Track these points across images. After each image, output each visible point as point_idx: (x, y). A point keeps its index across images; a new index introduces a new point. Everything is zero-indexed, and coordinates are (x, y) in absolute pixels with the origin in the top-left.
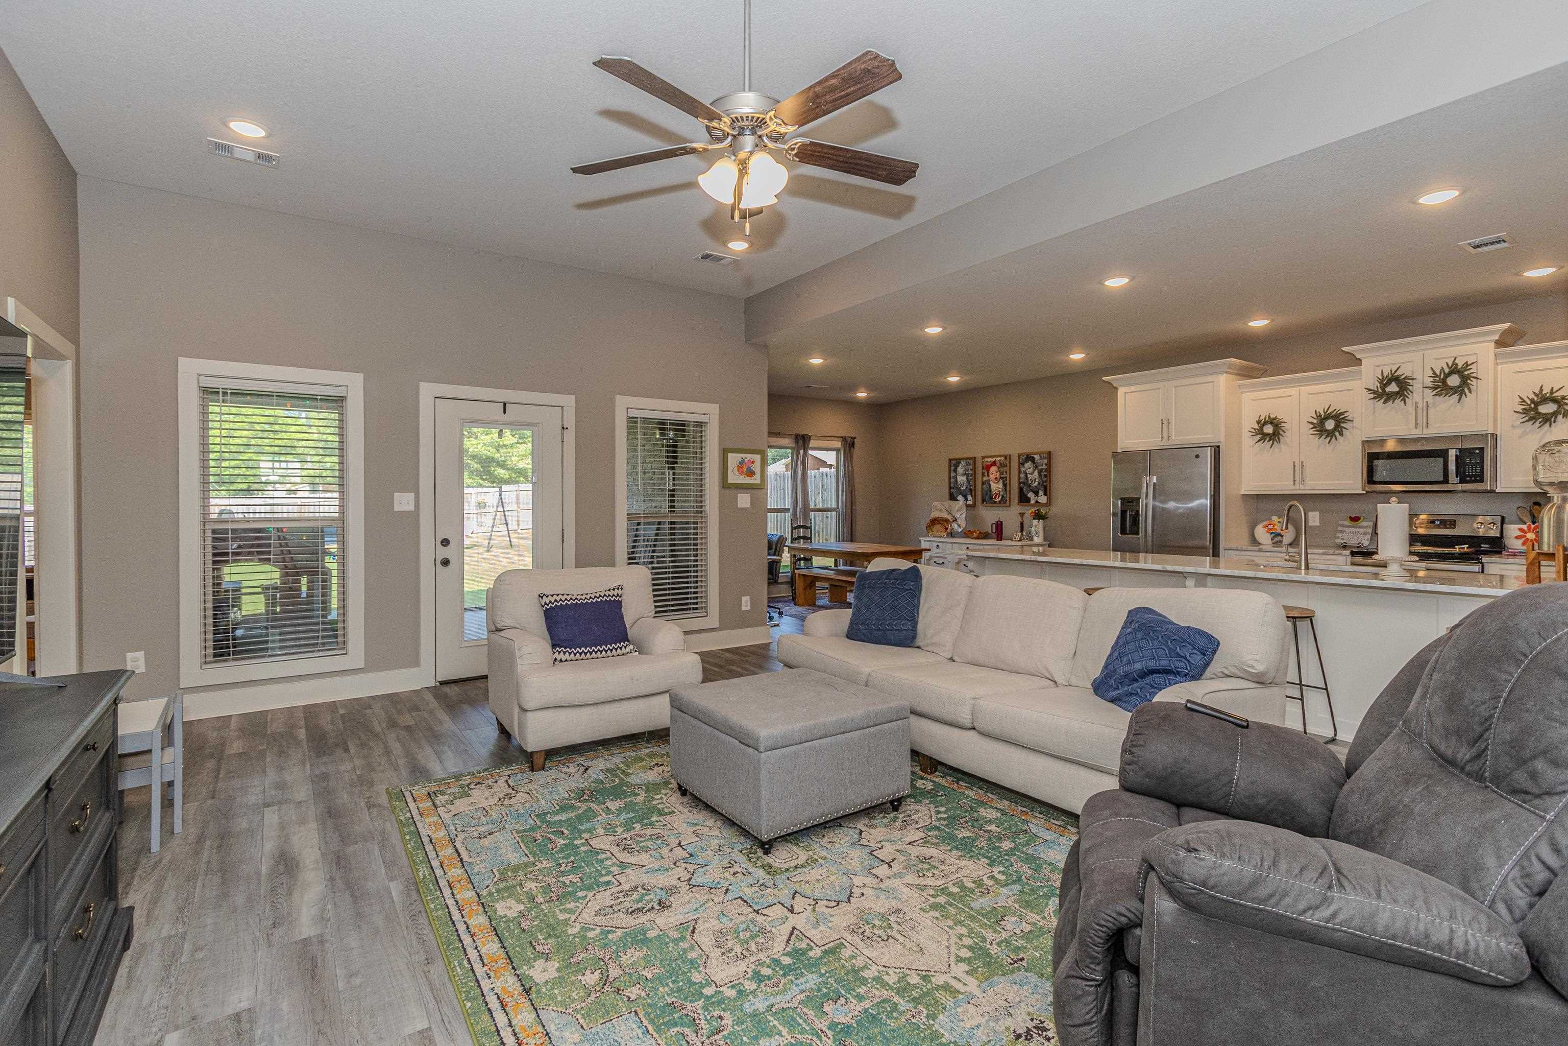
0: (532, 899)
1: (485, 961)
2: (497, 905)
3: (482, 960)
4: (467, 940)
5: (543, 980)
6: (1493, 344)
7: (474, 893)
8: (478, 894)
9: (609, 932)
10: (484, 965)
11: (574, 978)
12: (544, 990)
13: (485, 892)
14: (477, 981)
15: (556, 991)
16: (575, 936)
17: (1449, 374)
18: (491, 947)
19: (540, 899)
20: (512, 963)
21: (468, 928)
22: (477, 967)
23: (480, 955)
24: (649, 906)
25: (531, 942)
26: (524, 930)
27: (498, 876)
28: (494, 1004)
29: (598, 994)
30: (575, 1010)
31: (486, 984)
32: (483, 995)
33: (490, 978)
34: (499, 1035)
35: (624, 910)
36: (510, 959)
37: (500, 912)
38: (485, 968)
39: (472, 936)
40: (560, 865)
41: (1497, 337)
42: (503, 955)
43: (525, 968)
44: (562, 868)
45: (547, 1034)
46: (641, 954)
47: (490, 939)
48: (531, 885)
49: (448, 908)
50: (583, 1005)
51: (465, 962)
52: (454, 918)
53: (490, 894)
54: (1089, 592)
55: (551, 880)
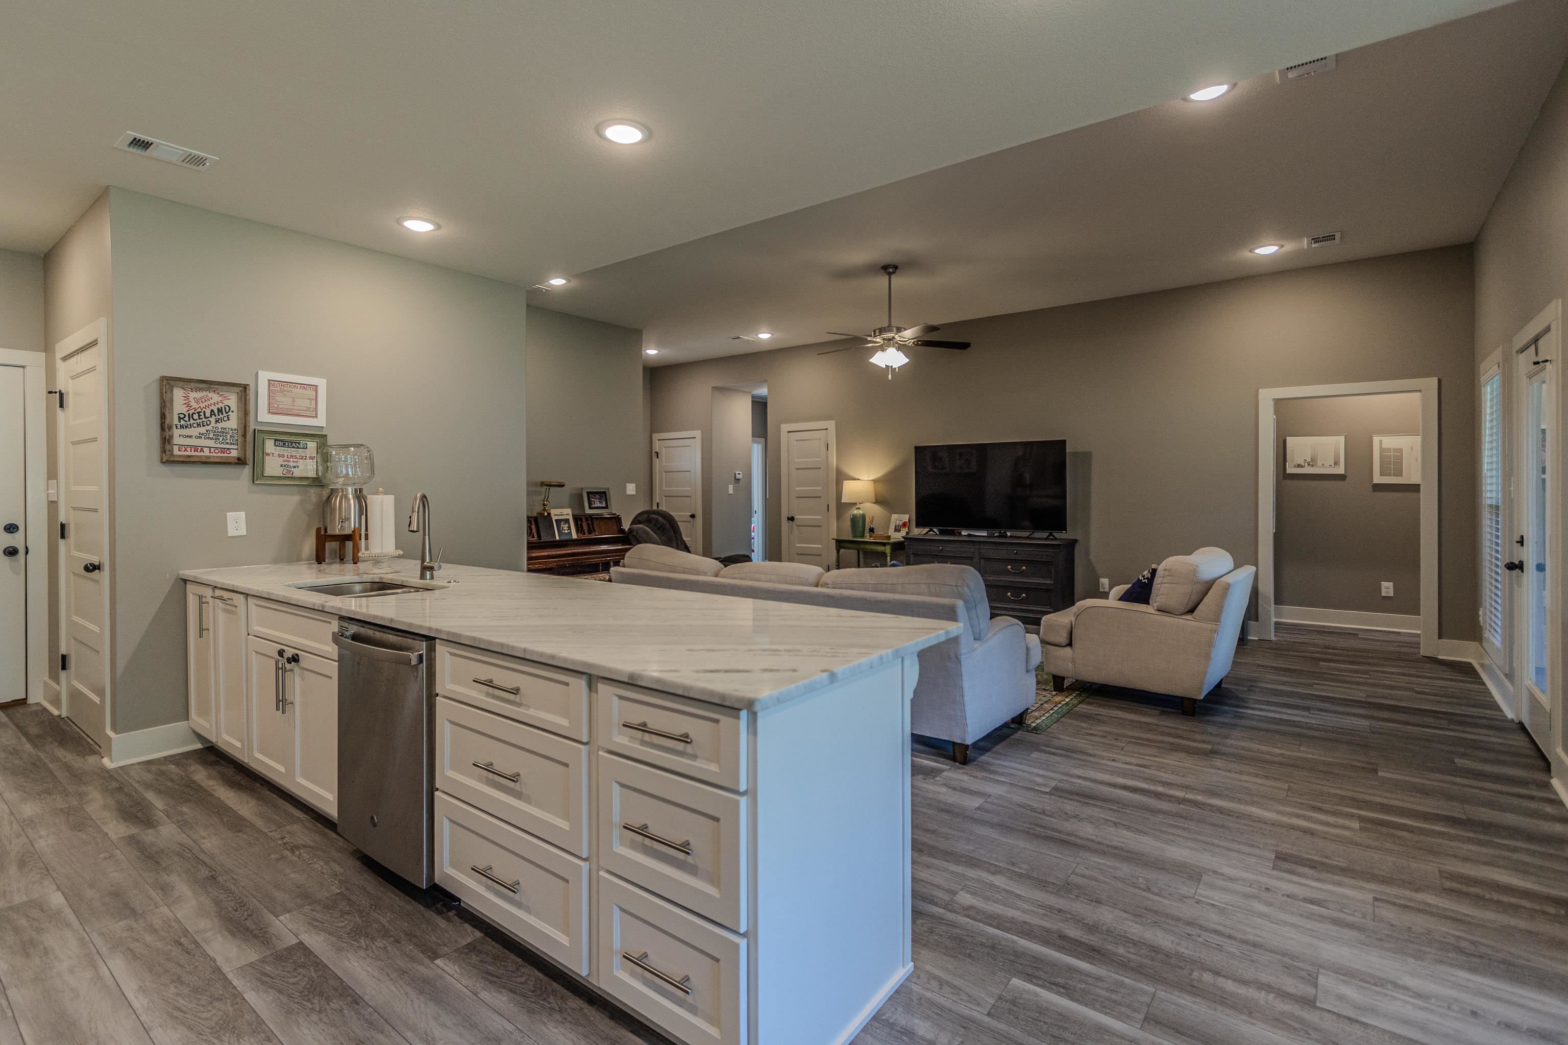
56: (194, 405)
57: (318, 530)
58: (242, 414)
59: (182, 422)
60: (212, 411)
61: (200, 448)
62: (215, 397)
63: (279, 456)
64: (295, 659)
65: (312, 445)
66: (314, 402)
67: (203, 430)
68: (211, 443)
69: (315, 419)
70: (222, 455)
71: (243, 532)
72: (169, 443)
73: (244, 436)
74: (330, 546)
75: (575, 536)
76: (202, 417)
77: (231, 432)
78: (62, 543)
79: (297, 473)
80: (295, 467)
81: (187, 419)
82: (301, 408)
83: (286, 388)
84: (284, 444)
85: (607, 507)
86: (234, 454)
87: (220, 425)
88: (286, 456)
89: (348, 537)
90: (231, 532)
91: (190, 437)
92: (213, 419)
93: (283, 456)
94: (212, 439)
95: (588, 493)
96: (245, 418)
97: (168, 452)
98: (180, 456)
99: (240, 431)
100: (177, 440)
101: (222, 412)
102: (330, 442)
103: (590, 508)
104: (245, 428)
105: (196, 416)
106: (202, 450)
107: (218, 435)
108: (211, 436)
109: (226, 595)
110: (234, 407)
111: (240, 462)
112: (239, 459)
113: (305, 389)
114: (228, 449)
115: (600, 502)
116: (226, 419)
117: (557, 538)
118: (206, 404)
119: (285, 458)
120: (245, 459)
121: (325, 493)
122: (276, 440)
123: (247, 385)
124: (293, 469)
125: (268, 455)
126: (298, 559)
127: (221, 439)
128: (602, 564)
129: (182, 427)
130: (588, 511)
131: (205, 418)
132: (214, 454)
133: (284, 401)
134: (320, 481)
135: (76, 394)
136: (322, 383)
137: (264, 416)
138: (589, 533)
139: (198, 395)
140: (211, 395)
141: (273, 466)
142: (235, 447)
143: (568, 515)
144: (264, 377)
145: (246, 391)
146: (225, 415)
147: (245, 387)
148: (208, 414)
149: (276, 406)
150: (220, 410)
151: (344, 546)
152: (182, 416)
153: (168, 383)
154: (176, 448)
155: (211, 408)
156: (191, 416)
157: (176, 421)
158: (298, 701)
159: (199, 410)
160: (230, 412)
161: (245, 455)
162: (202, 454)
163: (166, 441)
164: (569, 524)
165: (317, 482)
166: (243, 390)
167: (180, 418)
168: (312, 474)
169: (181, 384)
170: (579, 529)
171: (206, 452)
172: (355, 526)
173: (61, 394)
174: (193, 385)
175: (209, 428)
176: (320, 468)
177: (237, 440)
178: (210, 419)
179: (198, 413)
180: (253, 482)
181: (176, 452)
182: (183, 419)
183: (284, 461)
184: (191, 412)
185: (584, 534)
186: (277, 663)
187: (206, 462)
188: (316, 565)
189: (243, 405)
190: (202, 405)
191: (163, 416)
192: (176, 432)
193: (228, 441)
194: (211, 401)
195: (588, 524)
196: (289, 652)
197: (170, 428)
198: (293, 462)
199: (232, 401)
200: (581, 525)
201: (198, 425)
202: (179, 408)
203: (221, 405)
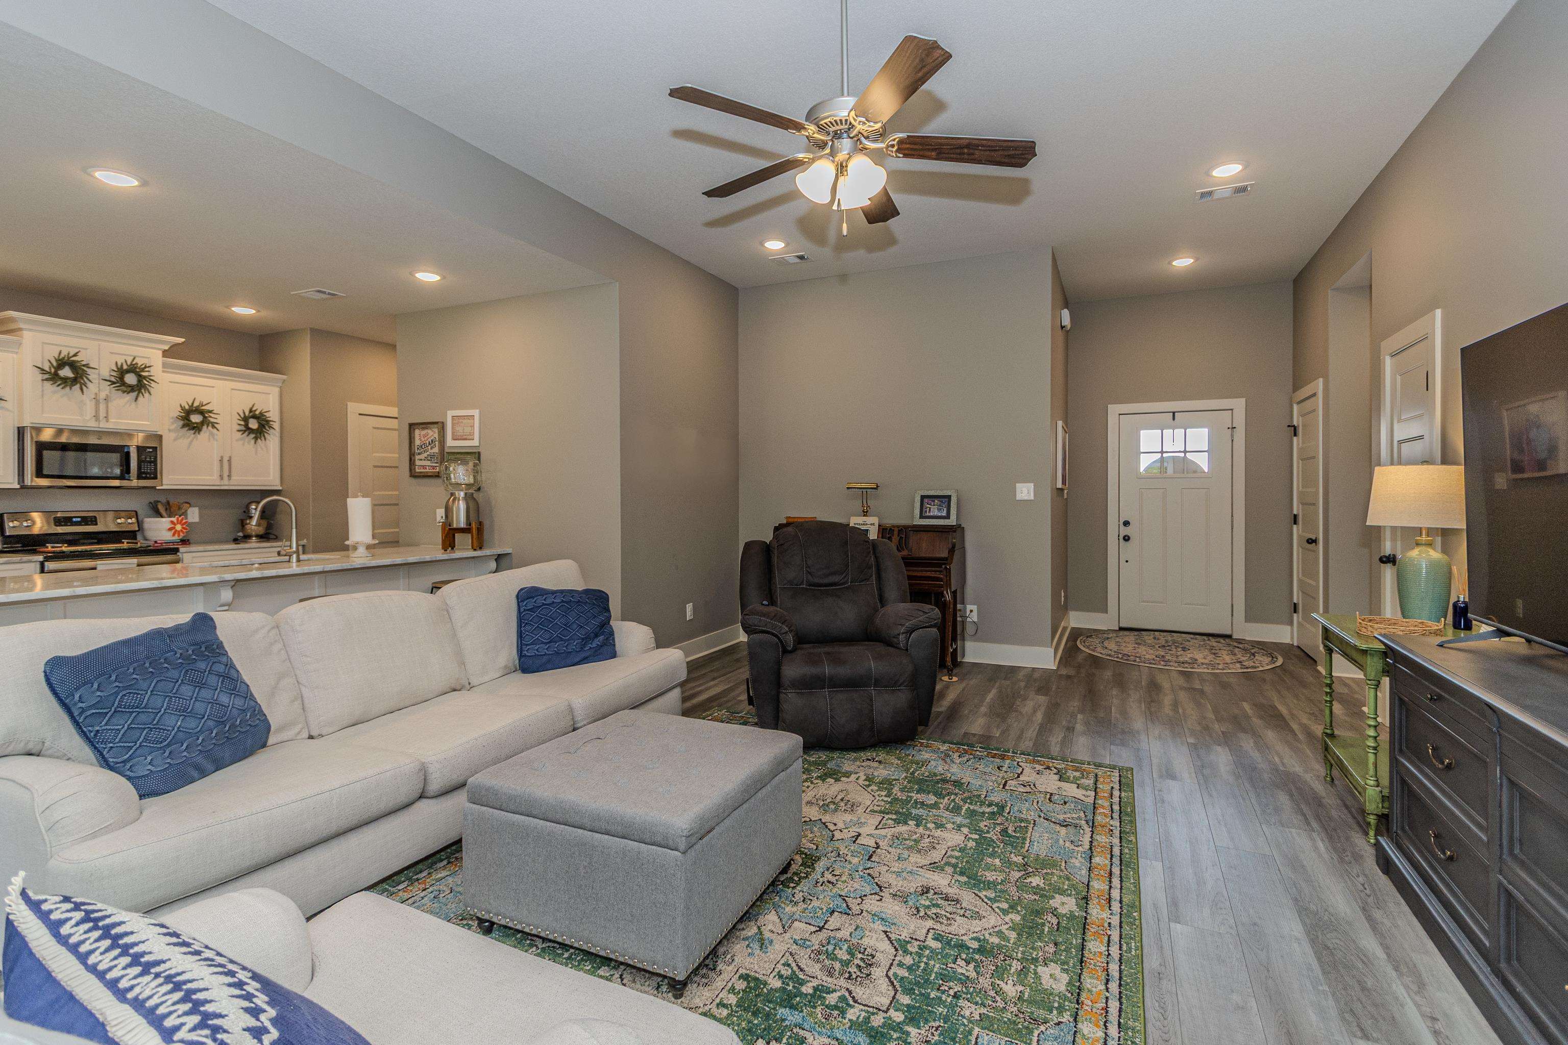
0: (1023, 972)
1: (1106, 938)
2: (1063, 988)
3: (1109, 941)
4: (1114, 968)
5: (1069, 898)
6: (160, 353)
7: (1080, 1025)
8: (1075, 1020)
9: (989, 899)
10: (1109, 936)
11: (1047, 888)
12: (1073, 893)
13: (1067, 1017)
14: (1121, 927)
15: (1066, 887)
16: (1018, 912)
17: (128, 371)
18: (1095, 946)
19: (1016, 966)
20: (1085, 924)
21: (1108, 980)
22: (1115, 937)
23: (1108, 946)
24: (936, 896)
25: (1057, 930)
26: (1056, 944)
27: (1036, 1033)
28: (1116, 906)
29: (1040, 870)
30: (1061, 870)
31: (1115, 920)
32: (1121, 914)
33: (1109, 923)
34: (1121, 886)
35: (958, 906)
36: (1084, 927)
37: (1065, 978)
38: (1109, 933)
39: (1107, 969)
40: (956, 996)
41: (167, 348)
42: (1088, 934)
43: (1077, 914)
44: (958, 988)
45: (1090, 870)
46: (986, 873)
47: (1091, 956)
48: (1010, 989)
49: (1119, 1023)
50: (1055, 871)
51: (1124, 947)
52: (1118, 1004)
53: (1061, 1010)
54: (435, 588)
55: (985, 982)
56: (422, 439)
58: (441, 443)
59: (418, 451)
60: (429, 442)
62: (430, 433)
65: (472, 460)
66: (473, 428)
67: (426, 455)
68: (428, 464)
69: (474, 441)
70: (432, 471)
72: (414, 464)
73: (441, 457)
76: (425, 446)
77: (436, 455)
81: (419, 448)
82: (467, 434)
83: (459, 421)
84: (459, 461)
85: (948, 517)
86: (438, 469)
87: (432, 451)
91: (421, 460)
92: (430, 447)
94: (430, 460)
95: (923, 497)
96: (442, 445)
97: (413, 471)
98: (417, 472)
99: (440, 454)
100: (418, 463)
101: (433, 442)
102: (480, 457)
103: (922, 517)
104: (442, 451)
105: (423, 446)
106: (425, 468)
107: (432, 457)
108: (429, 458)
110: (437, 438)
111: (440, 475)
112: (439, 473)
113: (469, 419)
114: (436, 466)
115: (939, 510)
116: (434, 447)
118: (427, 438)
120: (442, 472)
122: (455, 459)
127: (432, 460)
129: (418, 453)
130: (918, 521)
131: (427, 447)
132: (430, 471)
133: (458, 430)
136: (476, 413)
137: (450, 442)
139: (424, 432)
140: (429, 431)
142: (438, 465)
144: (450, 414)
146: (434, 444)
147: (442, 423)
148: (427, 445)
149: (455, 434)
153: (412, 426)
154: (415, 468)
155: (429, 440)
156: (421, 446)
157: (416, 450)
159: (424, 442)
160: (436, 442)
161: (442, 470)
162: (425, 470)
163: (412, 463)
166: (442, 426)
167: (417, 448)
169: (417, 426)
171: (428, 470)
174: (421, 426)
175: (428, 453)
177: (438, 460)
179: (424, 444)
181: (415, 470)
184: (421, 444)
187: (427, 476)
189: (441, 436)
190: (425, 439)
191: (411, 448)
192: (417, 457)
193: (435, 461)
194: (429, 436)
195: (901, 539)
197: (414, 455)
199: (437, 434)
200: (890, 538)
201: (424, 452)
202: (417, 442)
203: (433, 438)
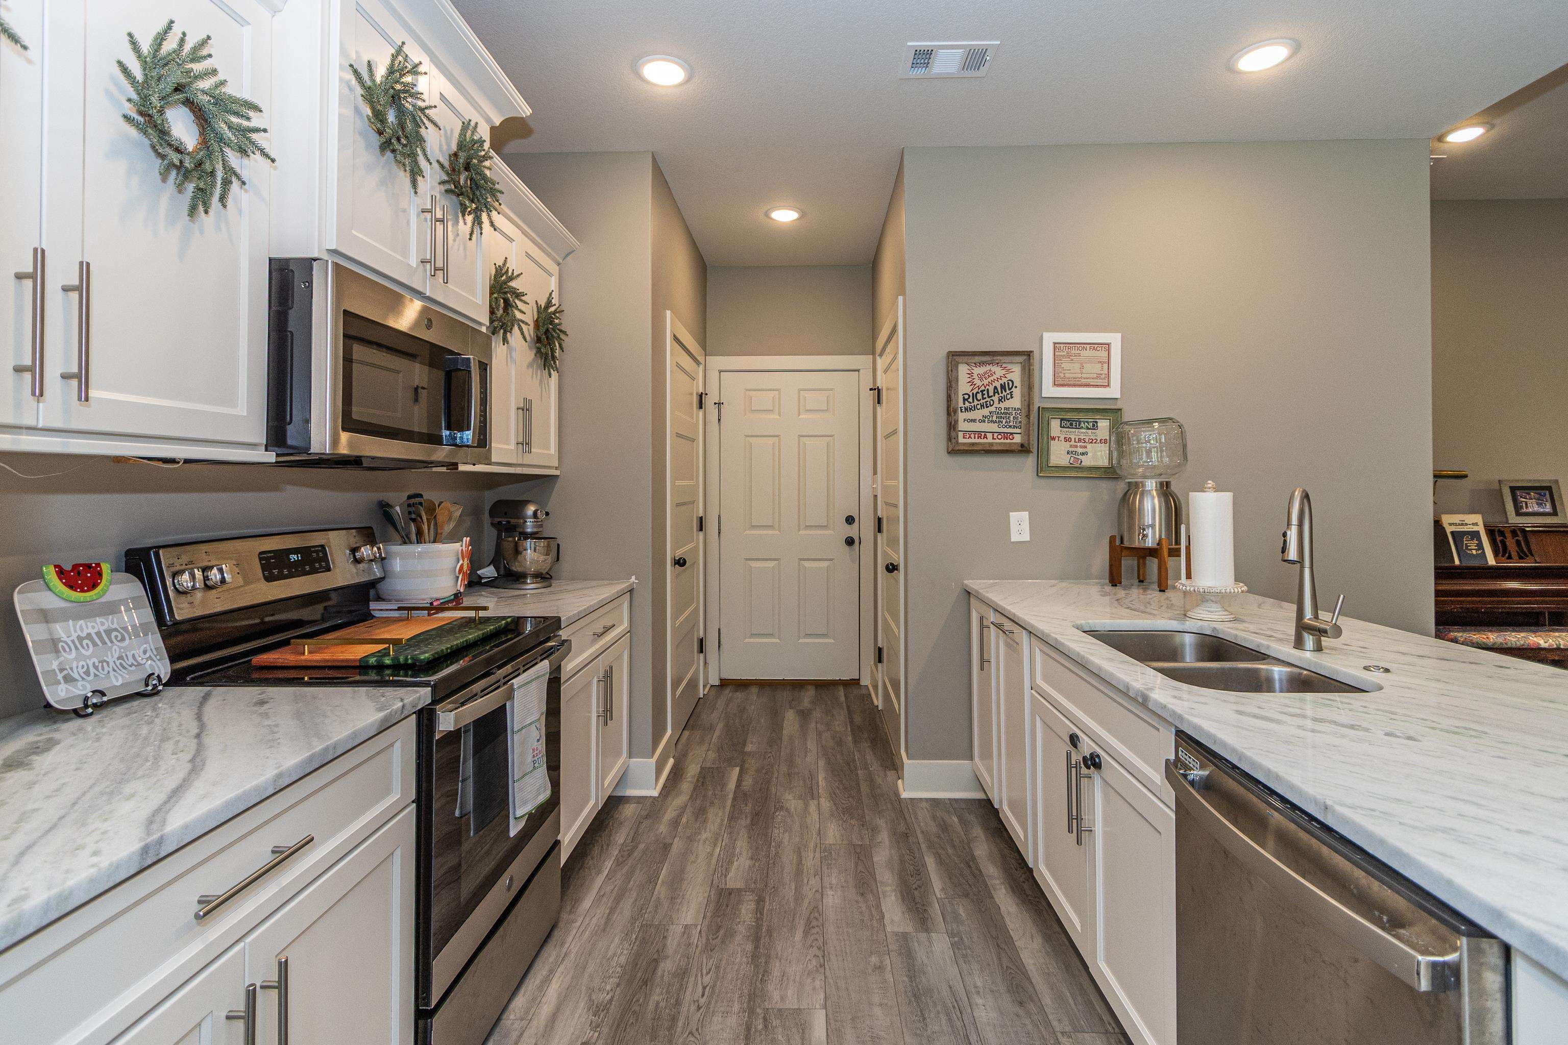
41: (498, 121)
56: (978, 382)
57: (1112, 539)
58: (1026, 390)
59: (967, 404)
60: (995, 388)
61: (983, 434)
62: (998, 371)
63: (1066, 440)
64: (1093, 762)
65: (1104, 424)
66: (1106, 366)
67: (986, 412)
68: (994, 427)
69: (1107, 389)
70: (1006, 441)
71: (1026, 537)
72: (954, 429)
73: (1028, 416)
74: (1128, 563)
75: (1491, 561)
76: (986, 396)
77: (1014, 412)
78: (879, 535)
79: (1087, 461)
80: (1083, 454)
81: (971, 400)
82: (1092, 376)
83: (1073, 352)
84: (1071, 424)
85: (1555, 513)
86: (1018, 439)
87: (1002, 405)
88: (1073, 440)
89: (1153, 552)
90: (1015, 538)
91: (974, 421)
92: (996, 398)
93: (1069, 440)
94: (995, 422)
95: (1513, 489)
96: (1029, 394)
97: (953, 441)
98: (964, 444)
99: (1023, 411)
100: (962, 426)
101: (1006, 388)
102: (1126, 418)
103: (1518, 514)
104: (1029, 405)
105: (979, 396)
106: (985, 437)
107: (1002, 416)
108: (994, 418)
109: (1008, 625)
110: (1017, 382)
111: (1024, 449)
112: (1022, 445)
113: (1096, 350)
114: (1012, 434)
115: (1539, 505)
116: (1009, 396)
117: (1457, 562)
118: (989, 380)
119: (1073, 443)
120: (1029, 444)
121: (1121, 487)
122: (1062, 420)
123: (1031, 352)
124: (1080, 457)
125: (1053, 439)
126: (1088, 577)
127: (1004, 421)
128: (1549, 613)
129: (966, 409)
130: (1514, 520)
131: (989, 397)
132: (997, 441)
133: (1071, 368)
134: (1115, 471)
135: (888, 389)
136: (1115, 339)
137: (1049, 389)
138: (1521, 558)
139: (982, 370)
140: (995, 369)
141: (1059, 454)
142: (1018, 431)
143: (1476, 524)
144: (1050, 338)
145: (1030, 359)
146: (1008, 392)
147: (1029, 354)
148: (991, 393)
149: (1062, 375)
150: (1003, 387)
151: (1145, 564)
152: (966, 397)
153: (954, 358)
154: (961, 435)
155: (994, 384)
156: (975, 396)
157: (961, 404)
158: (1099, 829)
159: (983, 388)
160: (1013, 389)
161: (1029, 440)
162: (985, 441)
163: (952, 426)
164: (1479, 539)
165: (1110, 473)
166: (1027, 358)
167: (964, 400)
168: (1103, 462)
169: (965, 359)
170: (1500, 549)
171: (990, 439)
172: (1160, 536)
173: (879, 390)
174: (977, 358)
175: (992, 409)
176: (1115, 454)
177: (1020, 422)
178: (993, 398)
179: (982, 391)
180: (1037, 475)
181: (961, 440)
182: (967, 400)
183: (1071, 446)
184: (975, 392)
185: (1510, 557)
186: (1069, 756)
187: (989, 451)
188: (1109, 588)
189: (1026, 379)
190: (986, 382)
191: (949, 398)
192: (962, 416)
193: (1011, 424)
194: (995, 377)
195: (1518, 542)
196: (1087, 746)
197: (955, 411)
198: (1081, 447)
199: (1016, 374)
200: (1503, 543)
201: (982, 406)
202: (964, 387)
203: (1004, 380)
